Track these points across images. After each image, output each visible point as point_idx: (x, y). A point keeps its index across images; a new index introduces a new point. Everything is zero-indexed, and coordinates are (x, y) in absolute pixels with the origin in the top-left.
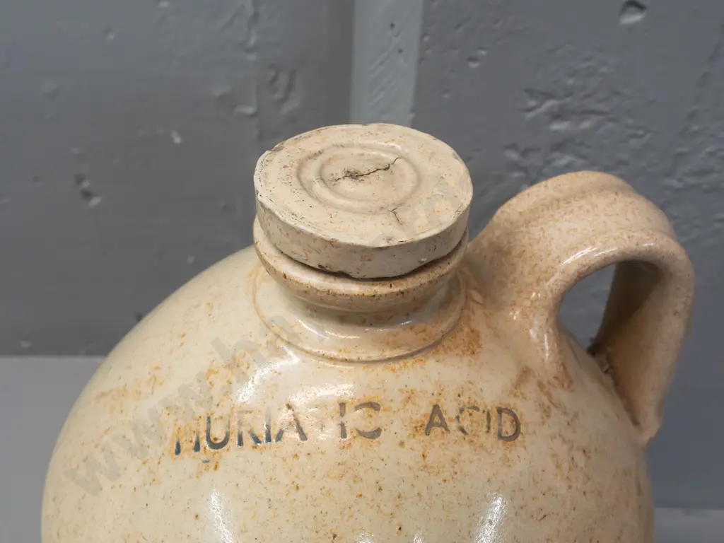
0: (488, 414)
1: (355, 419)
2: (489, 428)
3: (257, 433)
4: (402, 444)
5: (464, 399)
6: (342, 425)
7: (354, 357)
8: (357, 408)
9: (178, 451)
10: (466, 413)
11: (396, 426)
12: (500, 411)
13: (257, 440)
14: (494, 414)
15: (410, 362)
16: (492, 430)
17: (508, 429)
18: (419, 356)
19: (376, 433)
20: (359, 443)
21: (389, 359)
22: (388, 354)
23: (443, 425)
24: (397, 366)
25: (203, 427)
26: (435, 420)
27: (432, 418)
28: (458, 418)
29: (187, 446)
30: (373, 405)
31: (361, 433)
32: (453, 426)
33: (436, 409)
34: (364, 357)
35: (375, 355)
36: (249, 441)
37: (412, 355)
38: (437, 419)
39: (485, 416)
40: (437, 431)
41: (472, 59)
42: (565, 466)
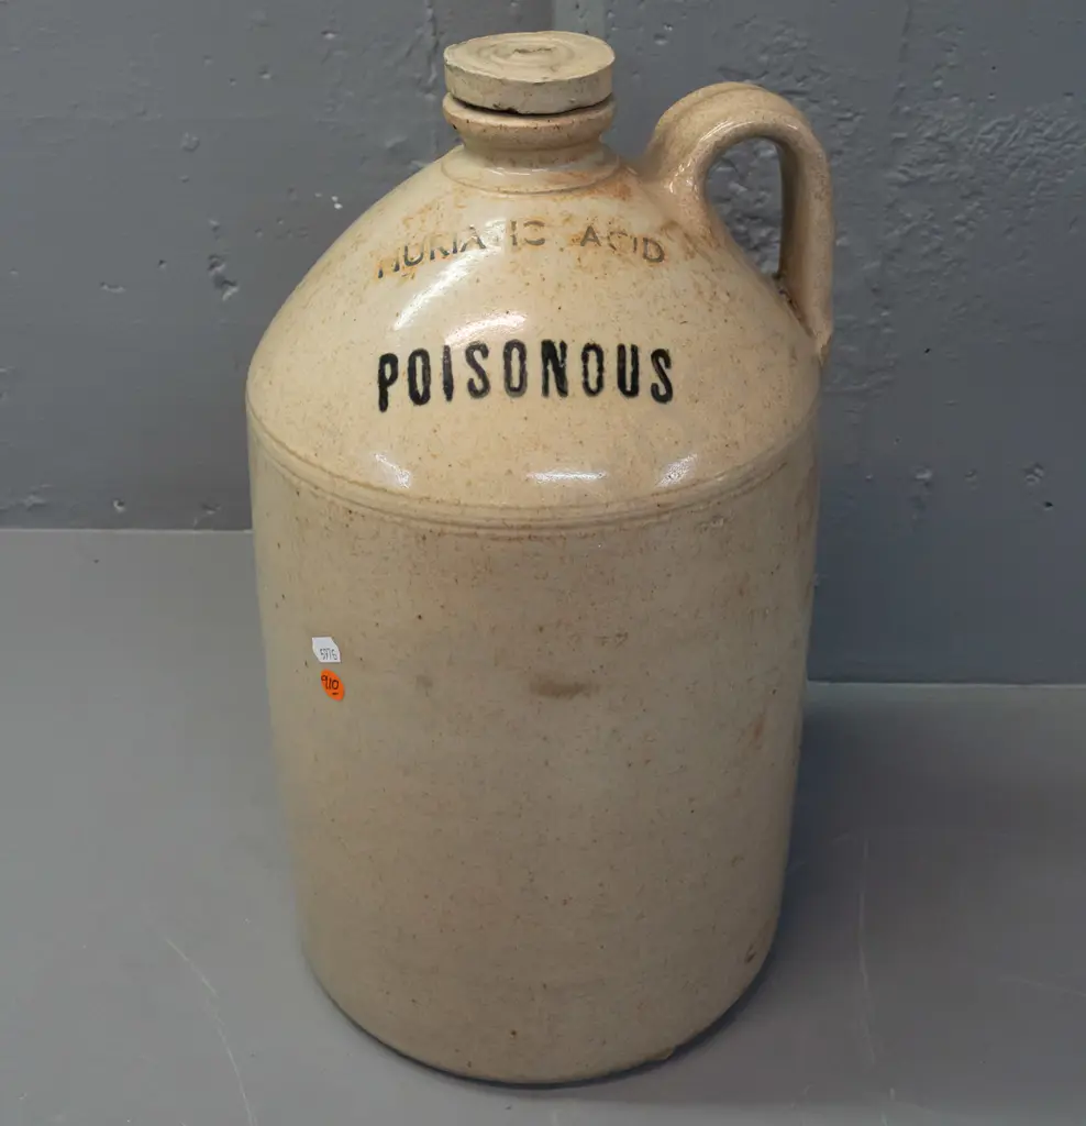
0: (635, 240)
1: (524, 233)
2: (635, 249)
3: (445, 248)
4: (562, 250)
5: (615, 226)
6: (514, 237)
7: (522, 189)
8: (526, 225)
9: (381, 275)
10: (616, 235)
11: (556, 237)
12: (646, 240)
13: (446, 254)
14: (640, 242)
15: (569, 196)
16: (638, 251)
17: (653, 253)
18: (576, 193)
19: (541, 242)
20: (528, 249)
21: (551, 191)
22: (551, 188)
23: (596, 239)
24: (558, 197)
25: (402, 253)
26: (589, 236)
27: (586, 236)
28: (608, 238)
29: (388, 269)
30: (538, 224)
31: (530, 242)
32: (604, 243)
33: (590, 230)
34: (531, 190)
35: (541, 189)
36: (439, 255)
37: (570, 191)
38: (591, 237)
39: (632, 241)
40: (589, 244)
41: (658, 37)
42: (707, 295)
